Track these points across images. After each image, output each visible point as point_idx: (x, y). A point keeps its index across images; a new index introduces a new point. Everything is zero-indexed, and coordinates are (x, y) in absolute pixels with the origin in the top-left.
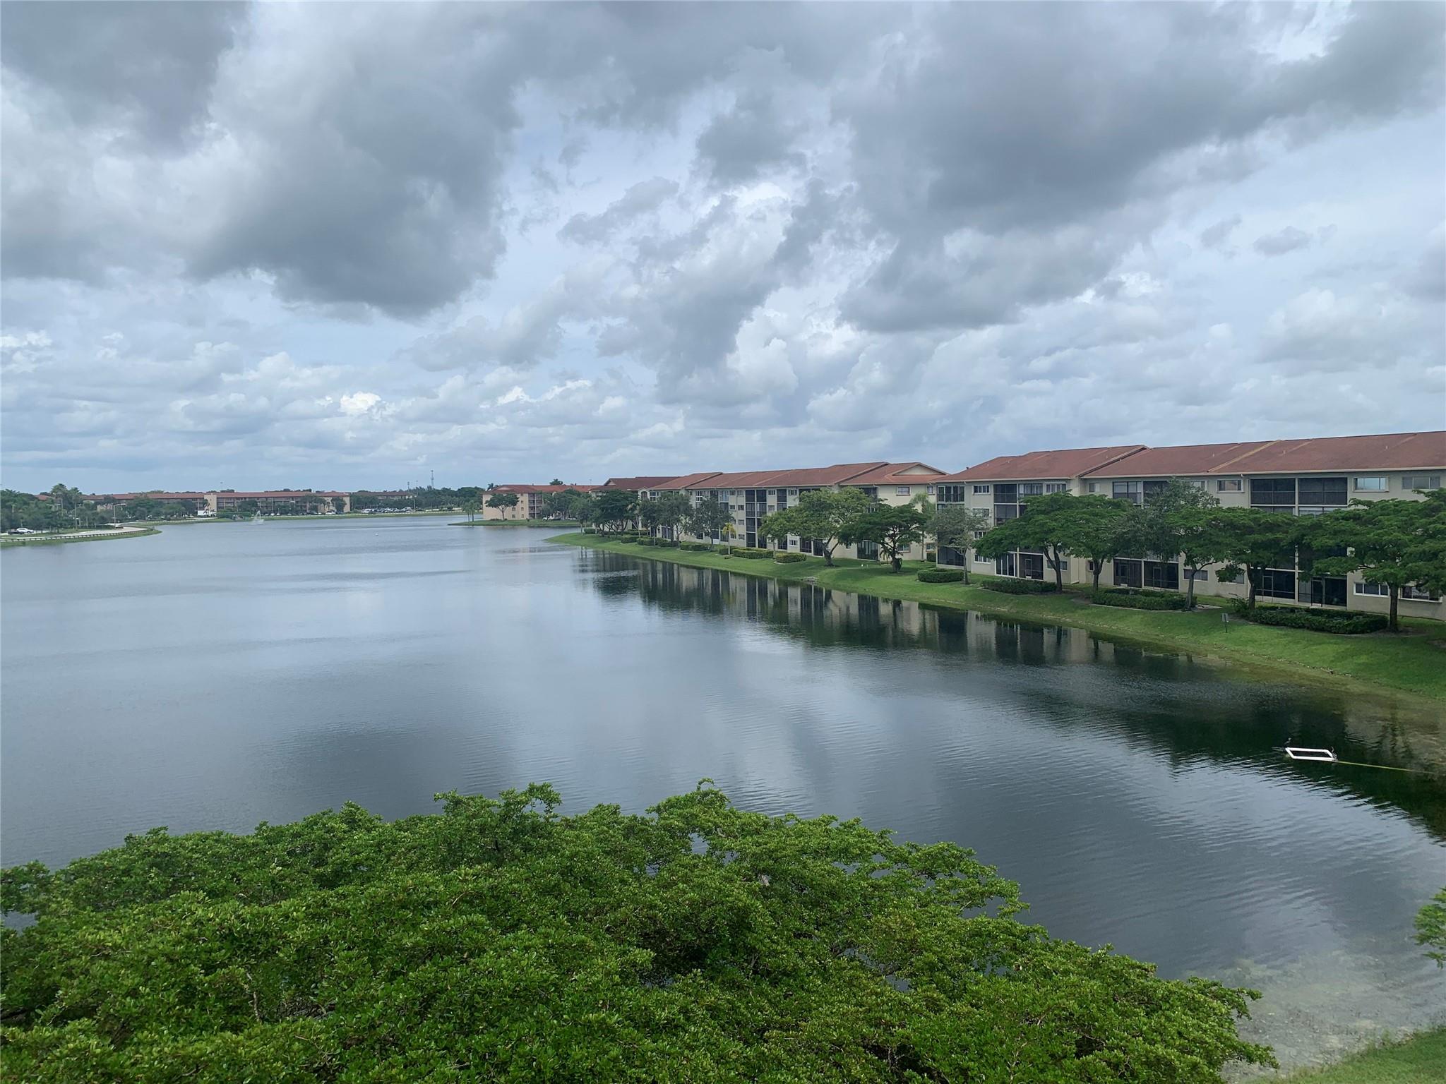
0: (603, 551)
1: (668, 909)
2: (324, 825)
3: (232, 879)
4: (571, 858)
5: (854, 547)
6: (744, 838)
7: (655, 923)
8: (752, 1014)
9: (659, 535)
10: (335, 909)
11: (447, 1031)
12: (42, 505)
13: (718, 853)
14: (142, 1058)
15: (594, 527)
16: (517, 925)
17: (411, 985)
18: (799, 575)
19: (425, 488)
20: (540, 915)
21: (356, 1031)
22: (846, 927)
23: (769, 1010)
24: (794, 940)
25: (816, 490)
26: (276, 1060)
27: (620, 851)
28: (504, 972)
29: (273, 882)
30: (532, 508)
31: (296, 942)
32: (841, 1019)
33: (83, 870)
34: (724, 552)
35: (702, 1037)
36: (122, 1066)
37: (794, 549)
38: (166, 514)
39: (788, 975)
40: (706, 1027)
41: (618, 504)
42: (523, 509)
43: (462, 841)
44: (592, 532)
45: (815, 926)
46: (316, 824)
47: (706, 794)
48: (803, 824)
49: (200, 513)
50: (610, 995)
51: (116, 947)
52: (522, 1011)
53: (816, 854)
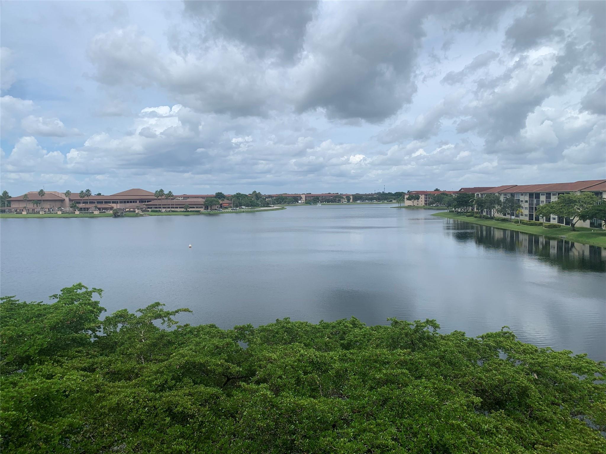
0: (458, 220)
1: (488, 381)
2: (344, 324)
3: (311, 340)
4: (444, 352)
5: (588, 222)
6: (525, 355)
7: (481, 386)
8: (528, 435)
9: (484, 214)
10: (349, 358)
11: (393, 415)
12: (249, 198)
13: (512, 360)
14: (284, 402)
15: (453, 209)
16: (421, 377)
17: (379, 394)
18: (557, 234)
19: (382, 192)
20: (430, 374)
21: (357, 407)
22: (579, 405)
23: (537, 435)
24: (551, 405)
25: (567, 193)
26: (329, 413)
27: (466, 353)
28: (416, 396)
29: (326, 344)
30: (426, 201)
31: (335, 369)
32: (576, 447)
33: (263, 330)
34: (517, 222)
35: (504, 441)
36: (277, 403)
37: (554, 221)
38: (288, 202)
39: (547, 421)
40: (506, 437)
41: (465, 199)
42: (422, 201)
43: (398, 338)
44: (453, 212)
45: (562, 401)
46: (341, 323)
47: (506, 333)
48: (555, 353)
49: (299, 202)
50: (462, 414)
51: (275, 360)
52: (423, 413)
53: (563, 368)
